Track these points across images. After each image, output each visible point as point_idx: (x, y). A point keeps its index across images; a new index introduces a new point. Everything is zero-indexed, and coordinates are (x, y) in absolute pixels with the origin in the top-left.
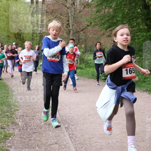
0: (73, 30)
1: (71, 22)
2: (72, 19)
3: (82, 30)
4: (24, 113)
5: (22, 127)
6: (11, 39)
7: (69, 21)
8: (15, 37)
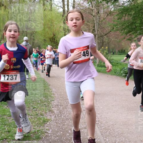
0: (98, 35)
1: (97, 27)
2: (97, 26)
3: (106, 35)
4: (59, 103)
5: (57, 114)
6: (47, 42)
7: (94, 27)
8: (50, 40)
